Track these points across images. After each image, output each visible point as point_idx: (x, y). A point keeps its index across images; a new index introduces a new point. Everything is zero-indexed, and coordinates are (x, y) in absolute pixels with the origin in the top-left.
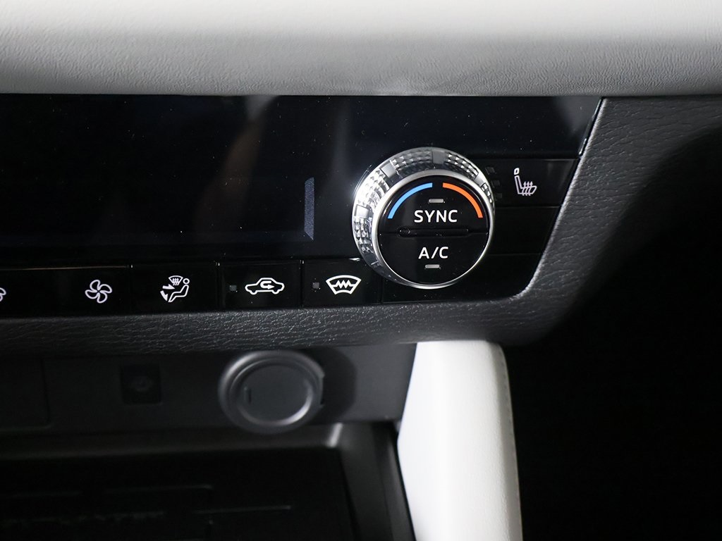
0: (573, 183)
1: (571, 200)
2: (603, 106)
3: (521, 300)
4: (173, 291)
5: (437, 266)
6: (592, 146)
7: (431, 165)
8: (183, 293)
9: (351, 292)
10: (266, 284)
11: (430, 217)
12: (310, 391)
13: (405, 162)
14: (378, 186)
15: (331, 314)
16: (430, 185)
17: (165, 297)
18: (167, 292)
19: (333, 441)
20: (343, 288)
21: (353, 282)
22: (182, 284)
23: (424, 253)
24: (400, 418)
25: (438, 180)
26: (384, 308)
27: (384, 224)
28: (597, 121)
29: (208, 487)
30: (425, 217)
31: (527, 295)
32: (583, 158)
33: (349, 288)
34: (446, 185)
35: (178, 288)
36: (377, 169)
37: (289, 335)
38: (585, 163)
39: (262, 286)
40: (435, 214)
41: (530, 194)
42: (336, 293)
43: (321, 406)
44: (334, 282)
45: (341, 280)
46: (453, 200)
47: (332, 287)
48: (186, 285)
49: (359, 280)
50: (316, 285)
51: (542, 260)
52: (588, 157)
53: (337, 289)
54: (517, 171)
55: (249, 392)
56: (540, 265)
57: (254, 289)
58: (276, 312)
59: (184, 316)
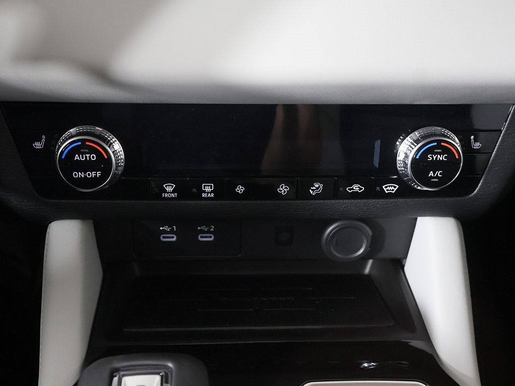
0: (498, 143)
1: (497, 151)
2: (513, 108)
3: (472, 197)
4: (315, 190)
5: (437, 180)
6: (507, 126)
7: (435, 135)
8: (319, 191)
9: (393, 192)
10: (356, 188)
11: (435, 158)
12: (365, 241)
13: (422, 133)
14: (410, 144)
15: (384, 202)
16: (436, 144)
17: (312, 192)
18: (312, 190)
19: (367, 270)
20: (390, 190)
21: (395, 187)
22: (319, 187)
23: (431, 174)
24: (406, 257)
25: (439, 142)
26: (408, 200)
27: (414, 161)
28: (510, 115)
29: (310, 289)
30: (433, 158)
31: (475, 195)
32: (503, 132)
33: (393, 190)
34: (442, 144)
35: (317, 188)
36: (410, 136)
37: (363, 211)
38: (504, 134)
39: (354, 188)
40: (437, 156)
41: (478, 148)
42: (387, 192)
43: (369, 249)
44: (386, 187)
45: (389, 186)
46: (446, 151)
47: (385, 189)
48: (321, 187)
49: (398, 187)
50: (378, 188)
51: (483, 179)
52: (506, 131)
53: (388, 190)
54: (472, 137)
55: (337, 241)
56: (481, 181)
57: (350, 190)
58: (359, 201)
59: (318, 201)
